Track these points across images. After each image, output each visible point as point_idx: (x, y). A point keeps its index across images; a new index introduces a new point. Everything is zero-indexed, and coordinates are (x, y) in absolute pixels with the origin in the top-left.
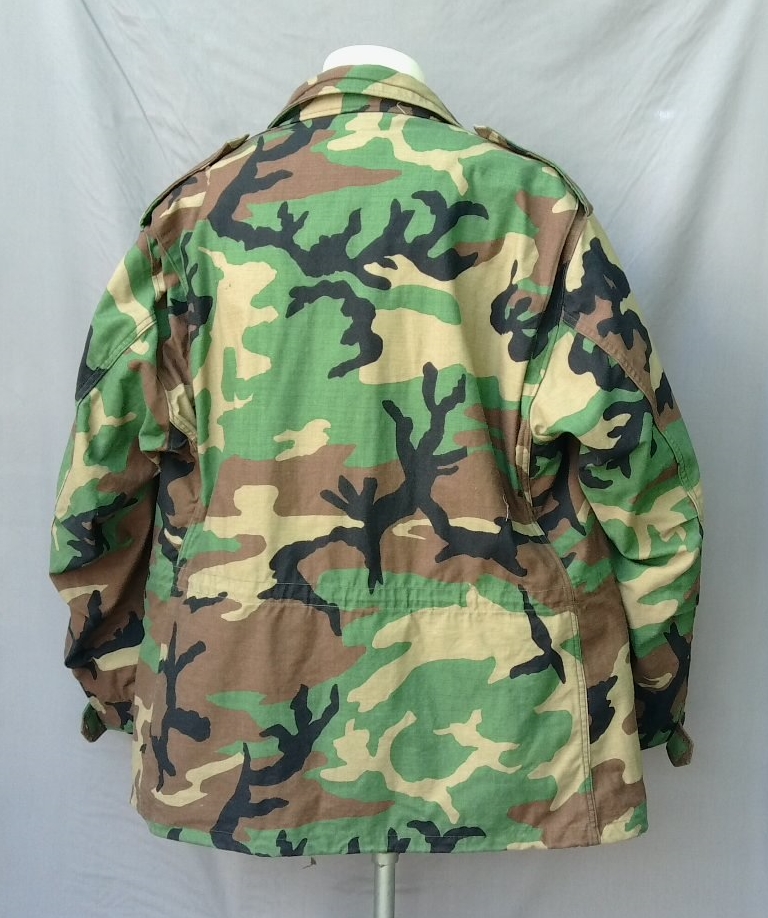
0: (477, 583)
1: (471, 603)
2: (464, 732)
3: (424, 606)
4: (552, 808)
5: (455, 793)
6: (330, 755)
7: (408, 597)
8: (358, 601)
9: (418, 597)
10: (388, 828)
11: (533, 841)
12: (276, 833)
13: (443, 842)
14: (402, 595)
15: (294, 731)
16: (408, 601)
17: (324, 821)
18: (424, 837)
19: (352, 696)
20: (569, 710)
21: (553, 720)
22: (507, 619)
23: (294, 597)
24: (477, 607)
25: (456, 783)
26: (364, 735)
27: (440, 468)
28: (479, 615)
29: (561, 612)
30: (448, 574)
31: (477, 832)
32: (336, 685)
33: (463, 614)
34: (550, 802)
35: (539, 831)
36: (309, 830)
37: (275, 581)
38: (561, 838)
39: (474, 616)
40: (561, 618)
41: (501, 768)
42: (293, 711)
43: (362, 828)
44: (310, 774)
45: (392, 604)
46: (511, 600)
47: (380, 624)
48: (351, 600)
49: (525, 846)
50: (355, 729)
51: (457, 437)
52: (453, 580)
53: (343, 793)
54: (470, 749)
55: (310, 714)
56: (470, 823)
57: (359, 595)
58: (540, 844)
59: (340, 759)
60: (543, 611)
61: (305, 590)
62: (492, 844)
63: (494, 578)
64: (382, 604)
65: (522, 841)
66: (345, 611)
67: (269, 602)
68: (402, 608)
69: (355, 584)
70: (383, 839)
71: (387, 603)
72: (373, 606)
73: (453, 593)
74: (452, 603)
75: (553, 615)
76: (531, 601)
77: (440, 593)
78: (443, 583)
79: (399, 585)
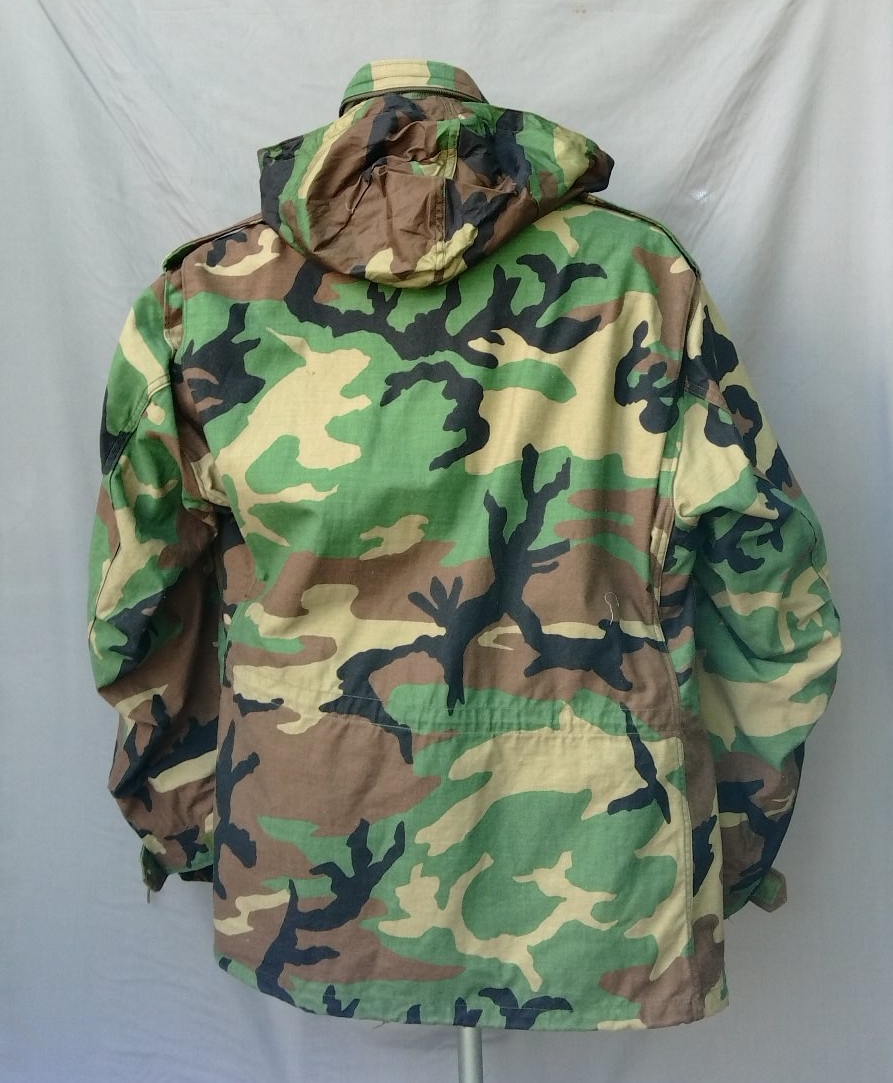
0: (573, 700)
1: (565, 725)
2: (551, 880)
3: (509, 729)
4: (652, 977)
5: (537, 953)
6: (391, 905)
7: (491, 718)
8: (434, 724)
9: (502, 719)
10: (456, 998)
11: (629, 1018)
12: (324, 988)
13: (521, 1016)
14: (485, 716)
15: (350, 872)
16: (491, 724)
17: (380, 982)
18: (498, 1008)
19: (421, 837)
20: (674, 855)
21: (655, 867)
22: (607, 744)
23: (361, 713)
24: (571, 731)
25: (539, 941)
26: (432, 884)
27: (535, 565)
28: (574, 739)
29: (667, 737)
30: (539, 692)
31: (561, 1004)
32: (402, 823)
33: (555, 738)
34: (650, 968)
35: (636, 1007)
36: (362, 990)
37: (341, 692)
38: (662, 1014)
39: (568, 741)
40: (668, 743)
41: (593, 923)
42: (350, 849)
43: (423, 995)
44: (366, 924)
45: (473, 726)
46: (612, 721)
47: (458, 751)
48: (426, 723)
49: (620, 1025)
50: (422, 876)
51: (558, 529)
52: (545, 697)
53: (404, 952)
54: (556, 900)
55: (370, 856)
56: (554, 993)
57: (435, 717)
58: (637, 1023)
59: (402, 911)
60: (648, 735)
61: (374, 705)
62: (580, 1021)
63: (593, 694)
64: (462, 727)
65: (616, 1019)
66: (418, 735)
67: (332, 717)
68: (484, 733)
69: (431, 702)
70: (449, 1009)
71: (467, 725)
72: (451, 730)
73: (544, 713)
74: (543, 726)
75: (659, 740)
76: (635, 722)
77: (529, 714)
78: (533, 702)
79: (481, 705)
